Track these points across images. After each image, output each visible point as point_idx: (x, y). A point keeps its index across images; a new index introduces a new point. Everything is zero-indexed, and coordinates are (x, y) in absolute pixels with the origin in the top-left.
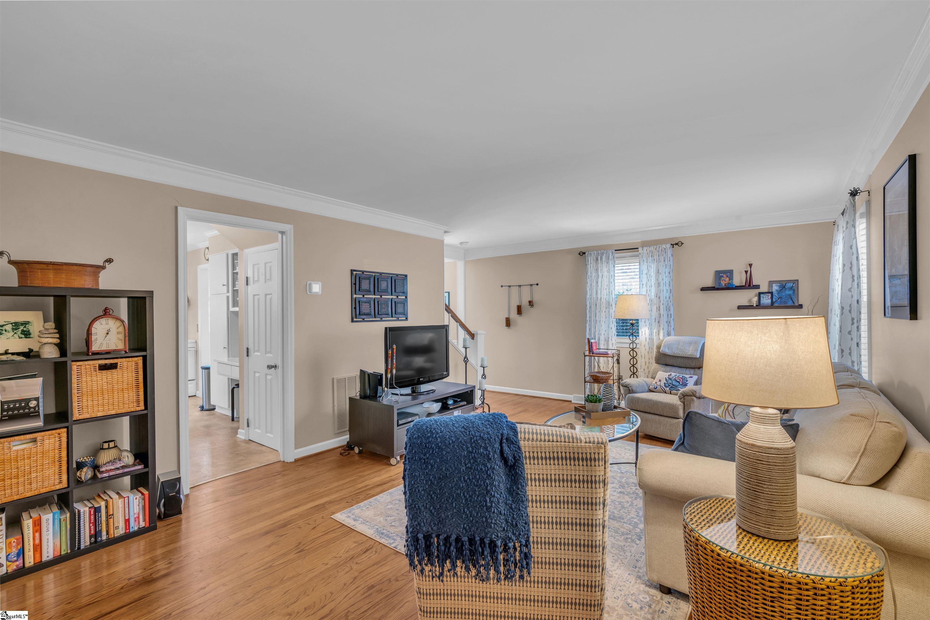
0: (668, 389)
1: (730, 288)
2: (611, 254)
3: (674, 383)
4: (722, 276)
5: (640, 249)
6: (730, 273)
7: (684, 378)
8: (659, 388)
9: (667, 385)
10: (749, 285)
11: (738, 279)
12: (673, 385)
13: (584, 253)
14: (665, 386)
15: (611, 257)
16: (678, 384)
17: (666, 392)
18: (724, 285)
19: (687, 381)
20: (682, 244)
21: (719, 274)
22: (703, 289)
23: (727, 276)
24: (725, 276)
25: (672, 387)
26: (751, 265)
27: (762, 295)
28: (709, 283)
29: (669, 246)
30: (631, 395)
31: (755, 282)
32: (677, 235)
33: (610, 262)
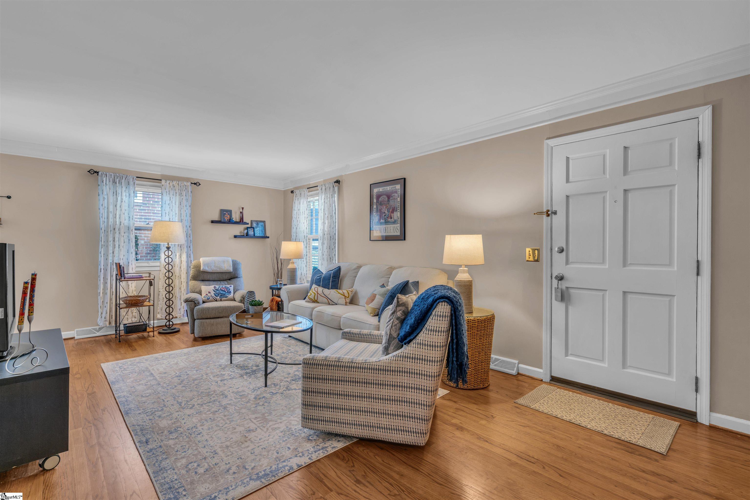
0: (218, 297)
1: (230, 222)
2: (131, 180)
3: (221, 292)
4: (225, 214)
5: (163, 182)
6: (230, 212)
7: (227, 288)
8: (211, 298)
9: (217, 295)
10: (241, 221)
11: (236, 217)
12: (221, 294)
13: (97, 173)
14: (216, 296)
15: (131, 183)
16: (224, 293)
17: (217, 301)
18: (227, 220)
19: (230, 289)
20: (200, 184)
21: (223, 212)
22: (213, 222)
23: (228, 214)
24: (227, 214)
25: (221, 296)
26: (243, 208)
27: (249, 229)
28: (216, 217)
29: (189, 184)
30: (197, 307)
31: (245, 220)
32: (196, 177)
33: (131, 187)
